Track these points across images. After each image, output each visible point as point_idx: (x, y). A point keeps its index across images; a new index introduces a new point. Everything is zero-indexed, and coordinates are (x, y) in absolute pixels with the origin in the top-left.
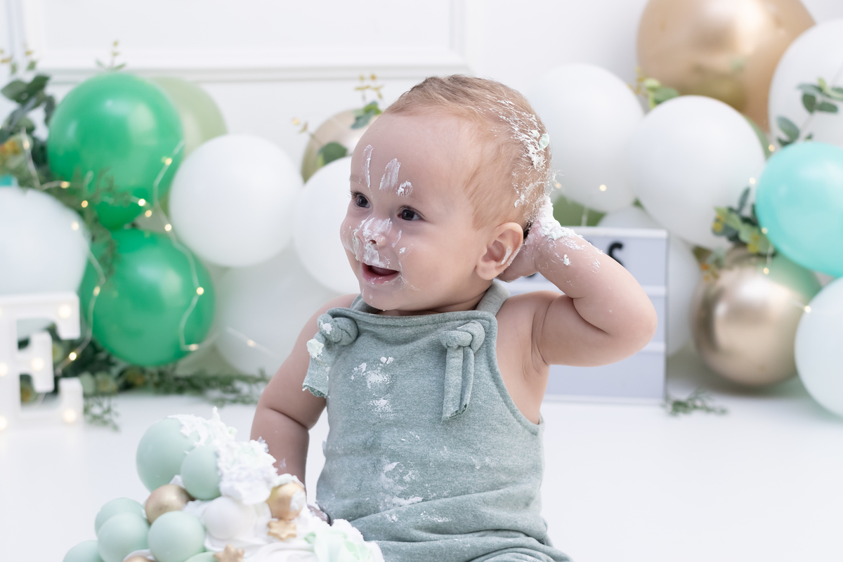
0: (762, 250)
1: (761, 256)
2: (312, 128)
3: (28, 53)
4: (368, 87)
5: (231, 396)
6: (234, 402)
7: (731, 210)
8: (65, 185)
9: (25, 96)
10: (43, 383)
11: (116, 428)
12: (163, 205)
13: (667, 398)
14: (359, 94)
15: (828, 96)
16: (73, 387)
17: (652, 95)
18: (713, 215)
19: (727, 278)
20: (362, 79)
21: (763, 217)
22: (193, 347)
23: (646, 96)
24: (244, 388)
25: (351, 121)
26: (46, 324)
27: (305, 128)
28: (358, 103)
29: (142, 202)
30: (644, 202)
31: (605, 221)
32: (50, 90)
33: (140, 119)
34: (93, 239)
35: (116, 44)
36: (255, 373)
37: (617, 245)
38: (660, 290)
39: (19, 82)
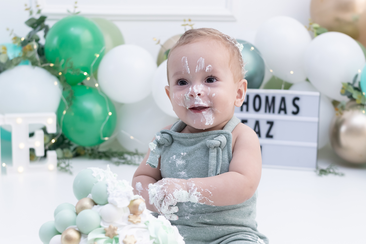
0: (363, 103)
1: (362, 105)
2: (162, 42)
3: (38, 6)
4: (187, 25)
5: (123, 161)
6: (124, 163)
7: (349, 84)
8: (52, 65)
9: (36, 25)
11: (71, 173)
12: (95, 75)
13: (317, 168)
14: (183, 27)
16: (52, 154)
17: (315, 31)
18: (341, 86)
19: (347, 115)
20: (185, 21)
21: (363, 87)
22: (106, 139)
23: (313, 31)
24: (129, 157)
26: (42, 126)
27: (159, 42)
29: (85, 74)
30: (310, 79)
31: (293, 87)
32: (47, 23)
34: (64, 89)
35: (76, 3)
36: (134, 151)
37: (297, 99)
38: (316, 119)
39: (34, 19)
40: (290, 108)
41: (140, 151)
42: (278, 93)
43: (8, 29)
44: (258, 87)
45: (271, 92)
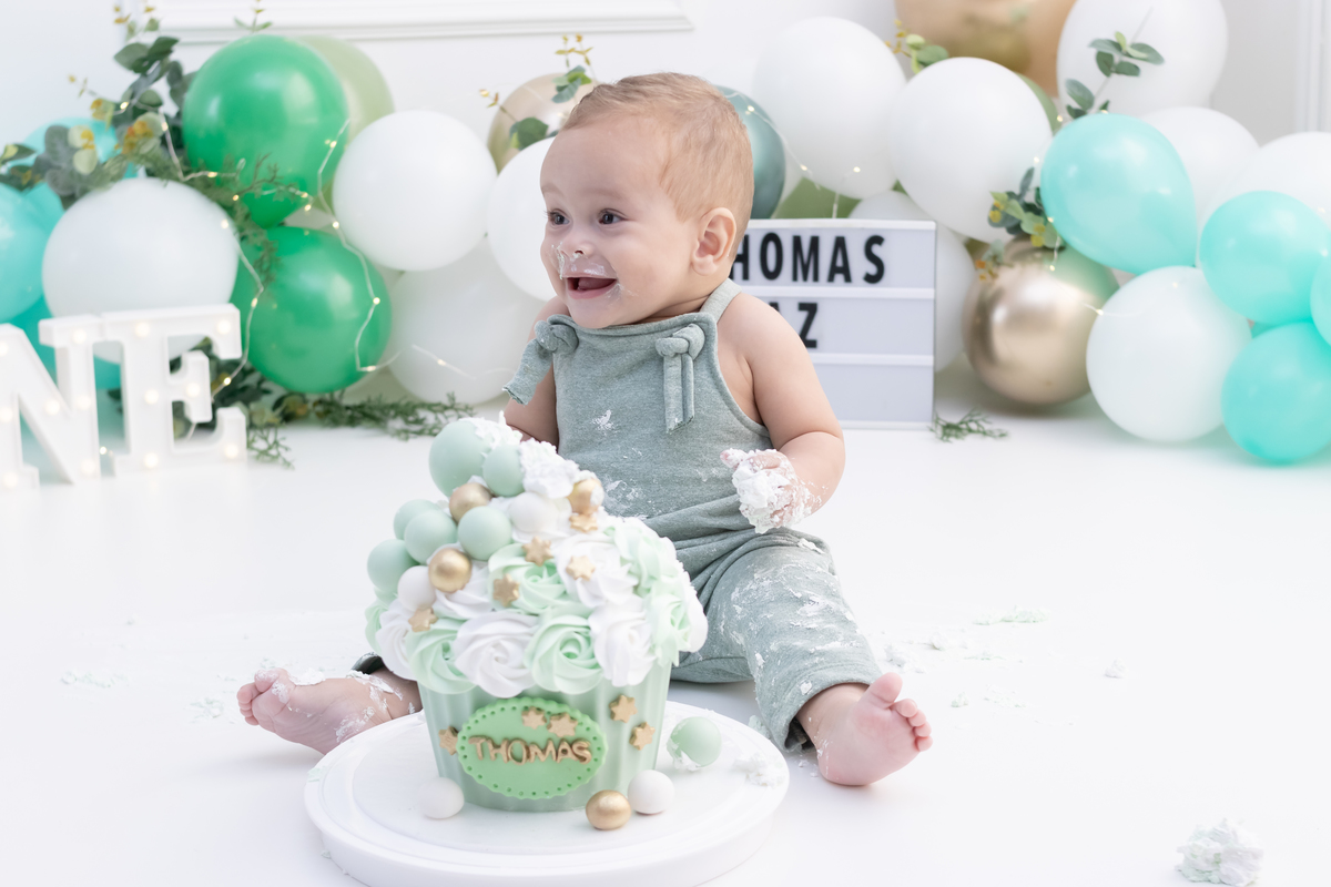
0: (1049, 245)
1: (1046, 249)
2: (503, 100)
3: (148, 10)
4: (572, 50)
5: (416, 428)
6: (420, 433)
7: (1011, 195)
8: (212, 175)
9: (145, 64)
10: (199, 412)
11: (287, 464)
12: (326, 201)
13: (936, 420)
14: (562, 58)
15: (1130, 56)
16: (233, 417)
17: (914, 54)
18: (992, 201)
19: (1006, 277)
20: (565, 40)
21: (1049, 205)
22: (371, 369)
23: (909, 56)
24: (430, 418)
25: (554, 93)
26: (197, 342)
27: (496, 99)
28: (560, 68)
29: (301, 195)
30: (906, 185)
31: (858, 210)
32: (177, 55)
33: (297, 92)
34: (243, 239)
36: (446, 401)
37: (876, 240)
38: (929, 293)
39: (138, 46)
40: (860, 265)
41: (461, 399)
42: (826, 228)
43: (72, 79)
44: (767, 215)
45: (806, 227)
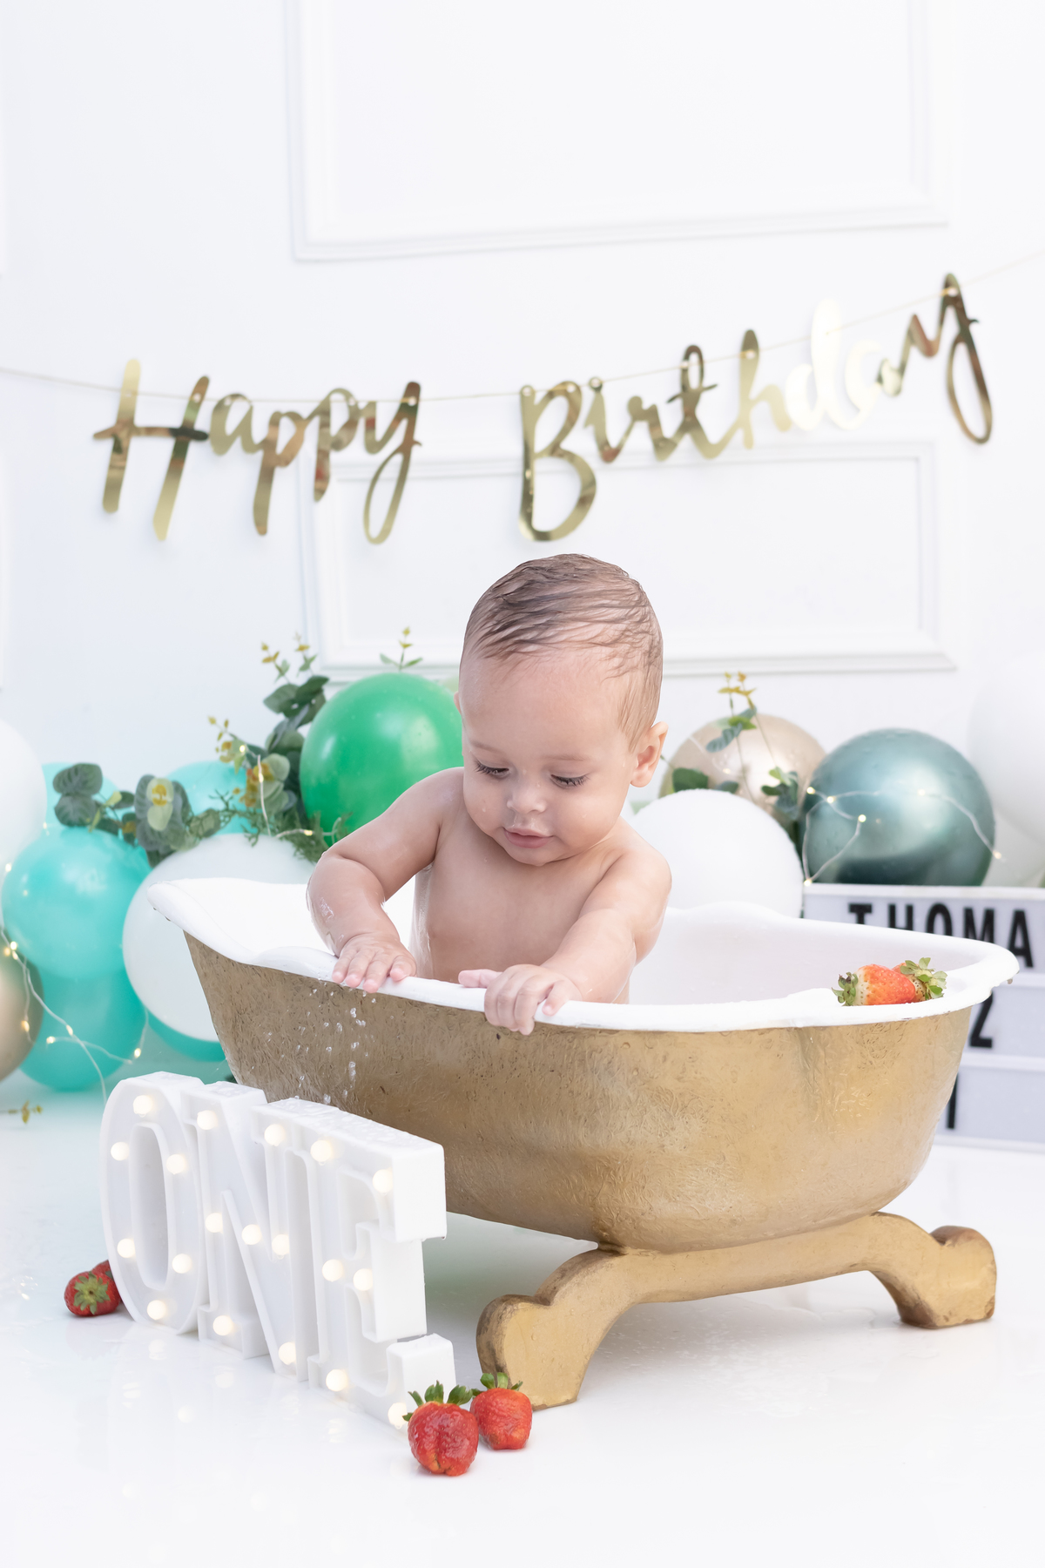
3: (304, 648)
4: (735, 690)
8: (308, 833)
9: (295, 706)
14: (726, 697)
20: (728, 676)
32: (327, 695)
35: (407, 632)
39: (290, 686)
42: (1005, 899)
43: (213, 721)
45: (982, 896)
